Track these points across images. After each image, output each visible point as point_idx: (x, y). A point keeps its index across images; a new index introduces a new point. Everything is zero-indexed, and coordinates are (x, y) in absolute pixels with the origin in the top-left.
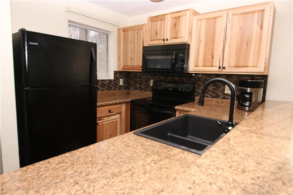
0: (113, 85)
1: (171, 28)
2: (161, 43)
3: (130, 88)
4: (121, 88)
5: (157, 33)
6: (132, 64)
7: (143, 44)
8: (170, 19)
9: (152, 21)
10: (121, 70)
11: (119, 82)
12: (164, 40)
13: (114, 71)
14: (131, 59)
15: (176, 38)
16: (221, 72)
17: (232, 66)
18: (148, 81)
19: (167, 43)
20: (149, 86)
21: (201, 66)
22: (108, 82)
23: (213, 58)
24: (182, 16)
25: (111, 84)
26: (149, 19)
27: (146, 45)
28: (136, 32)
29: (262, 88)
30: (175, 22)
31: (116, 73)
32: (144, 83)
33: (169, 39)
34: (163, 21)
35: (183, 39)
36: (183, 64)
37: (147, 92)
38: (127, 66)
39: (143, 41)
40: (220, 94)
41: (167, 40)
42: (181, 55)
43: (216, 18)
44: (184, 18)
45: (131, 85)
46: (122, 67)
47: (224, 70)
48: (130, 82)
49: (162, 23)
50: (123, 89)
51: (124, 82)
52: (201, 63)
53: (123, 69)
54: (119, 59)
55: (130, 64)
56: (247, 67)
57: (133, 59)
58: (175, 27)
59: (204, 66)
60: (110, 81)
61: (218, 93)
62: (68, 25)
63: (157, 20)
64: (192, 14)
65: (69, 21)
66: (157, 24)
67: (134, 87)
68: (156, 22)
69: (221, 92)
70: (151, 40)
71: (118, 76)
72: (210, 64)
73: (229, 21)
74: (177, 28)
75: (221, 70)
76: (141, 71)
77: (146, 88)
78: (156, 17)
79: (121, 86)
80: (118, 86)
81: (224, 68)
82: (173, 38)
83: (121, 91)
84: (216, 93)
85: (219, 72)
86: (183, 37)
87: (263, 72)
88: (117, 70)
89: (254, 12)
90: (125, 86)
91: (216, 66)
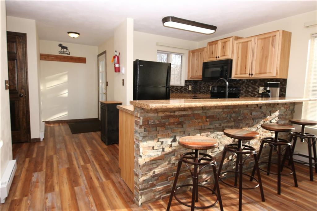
0: (184, 90)
1: (221, 49)
2: (215, 59)
3: (197, 92)
4: (190, 92)
5: (212, 53)
6: (197, 75)
7: (204, 61)
8: (221, 43)
9: (210, 45)
10: (190, 80)
11: (188, 88)
12: (216, 57)
13: (185, 80)
14: (196, 71)
15: (224, 56)
16: (251, 77)
17: (257, 73)
18: (208, 87)
19: (218, 59)
20: (209, 90)
21: (239, 74)
22: (181, 87)
23: (246, 68)
24: (228, 41)
25: (182, 89)
26: (208, 44)
27: (206, 61)
28: (200, 53)
29: (278, 87)
30: (224, 45)
31: (186, 81)
32: (206, 88)
33: (220, 56)
34: (216, 45)
35: (229, 56)
36: (226, 73)
37: (208, 95)
38: (193, 76)
39: (204, 59)
40: (256, 93)
41: (219, 57)
42: (226, 67)
43: (248, 42)
44: (229, 42)
45: (198, 90)
46: (191, 77)
47: (253, 76)
48: (197, 88)
49: (215, 46)
50: (191, 93)
51: (192, 88)
52: (239, 72)
53: (191, 78)
54: (189, 72)
55: (195, 74)
56: (266, 73)
57: (197, 71)
58: (224, 49)
59: (241, 74)
60: (182, 87)
61: (255, 93)
62: (157, 52)
63: (213, 44)
64: (234, 39)
65: (158, 50)
66: (213, 47)
67: (200, 91)
68: (212, 46)
69: (257, 92)
70: (209, 58)
71: (188, 84)
72: (244, 72)
73: (256, 43)
74: (225, 49)
75: (251, 76)
76: (201, 79)
77: (207, 92)
78: (212, 42)
79: (190, 91)
80: (187, 91)
81: (252, 75)
82: (222, 56)
83: (189, 94)
84: (253, 93)
85: (250, 77)
86: (228, 55)
87: (275, 76)
88: (187, 79)
89: (270, 37)
90: (193, 91)
91: (248, 74)
